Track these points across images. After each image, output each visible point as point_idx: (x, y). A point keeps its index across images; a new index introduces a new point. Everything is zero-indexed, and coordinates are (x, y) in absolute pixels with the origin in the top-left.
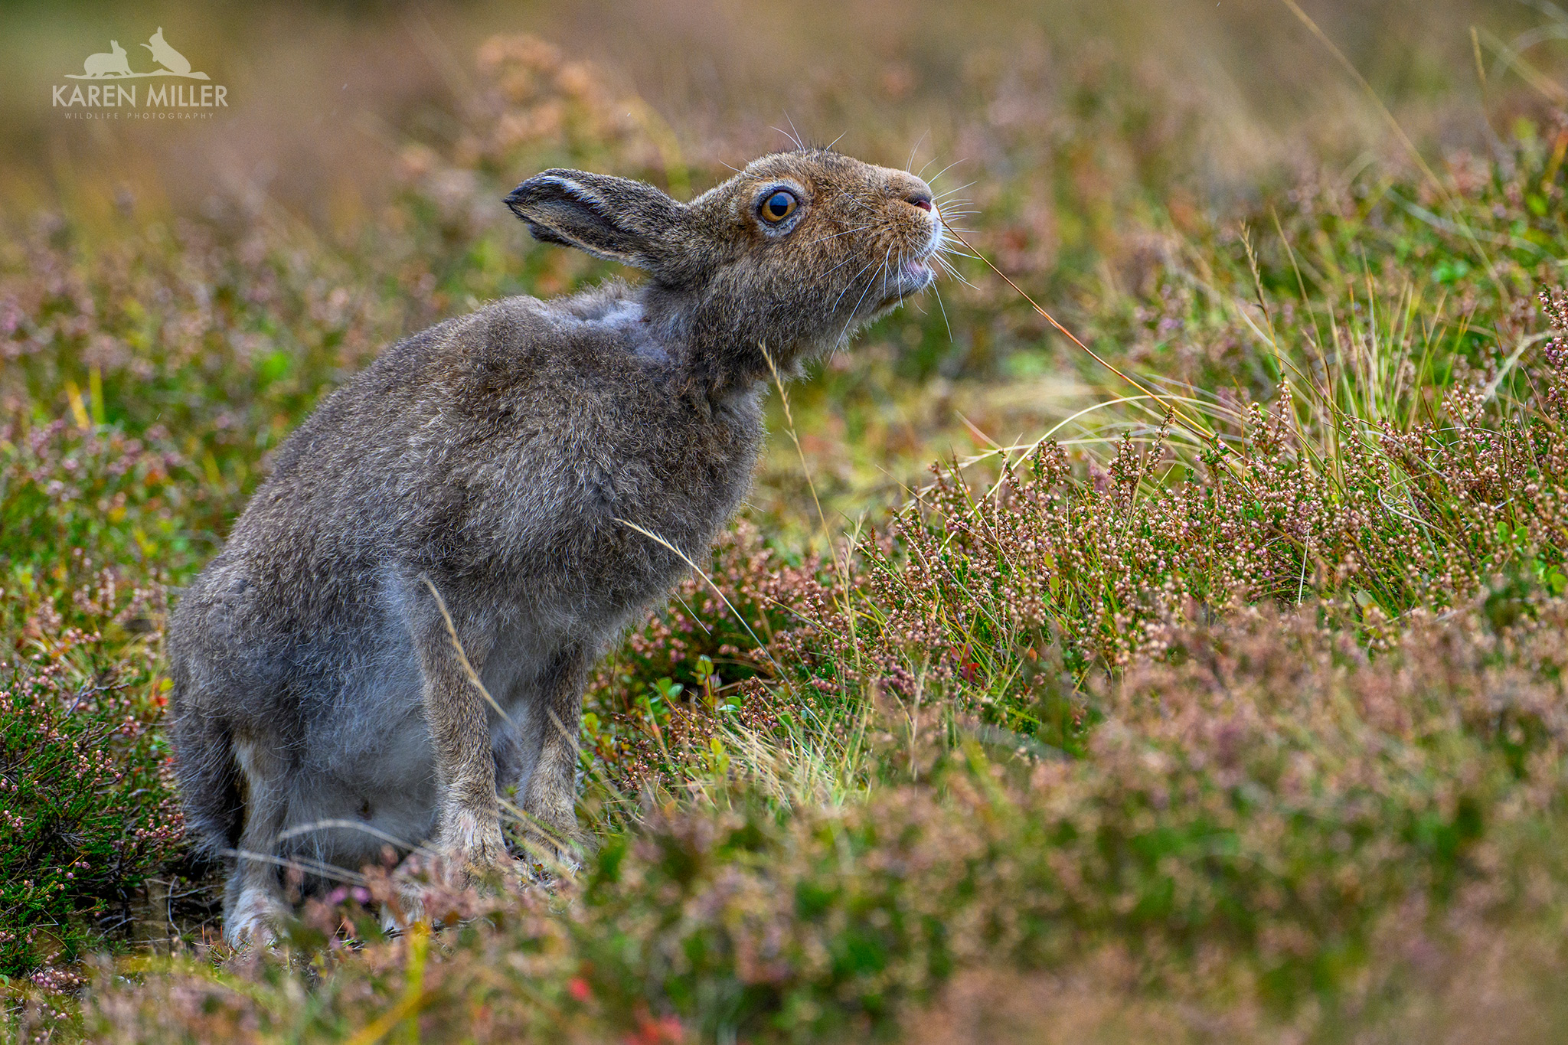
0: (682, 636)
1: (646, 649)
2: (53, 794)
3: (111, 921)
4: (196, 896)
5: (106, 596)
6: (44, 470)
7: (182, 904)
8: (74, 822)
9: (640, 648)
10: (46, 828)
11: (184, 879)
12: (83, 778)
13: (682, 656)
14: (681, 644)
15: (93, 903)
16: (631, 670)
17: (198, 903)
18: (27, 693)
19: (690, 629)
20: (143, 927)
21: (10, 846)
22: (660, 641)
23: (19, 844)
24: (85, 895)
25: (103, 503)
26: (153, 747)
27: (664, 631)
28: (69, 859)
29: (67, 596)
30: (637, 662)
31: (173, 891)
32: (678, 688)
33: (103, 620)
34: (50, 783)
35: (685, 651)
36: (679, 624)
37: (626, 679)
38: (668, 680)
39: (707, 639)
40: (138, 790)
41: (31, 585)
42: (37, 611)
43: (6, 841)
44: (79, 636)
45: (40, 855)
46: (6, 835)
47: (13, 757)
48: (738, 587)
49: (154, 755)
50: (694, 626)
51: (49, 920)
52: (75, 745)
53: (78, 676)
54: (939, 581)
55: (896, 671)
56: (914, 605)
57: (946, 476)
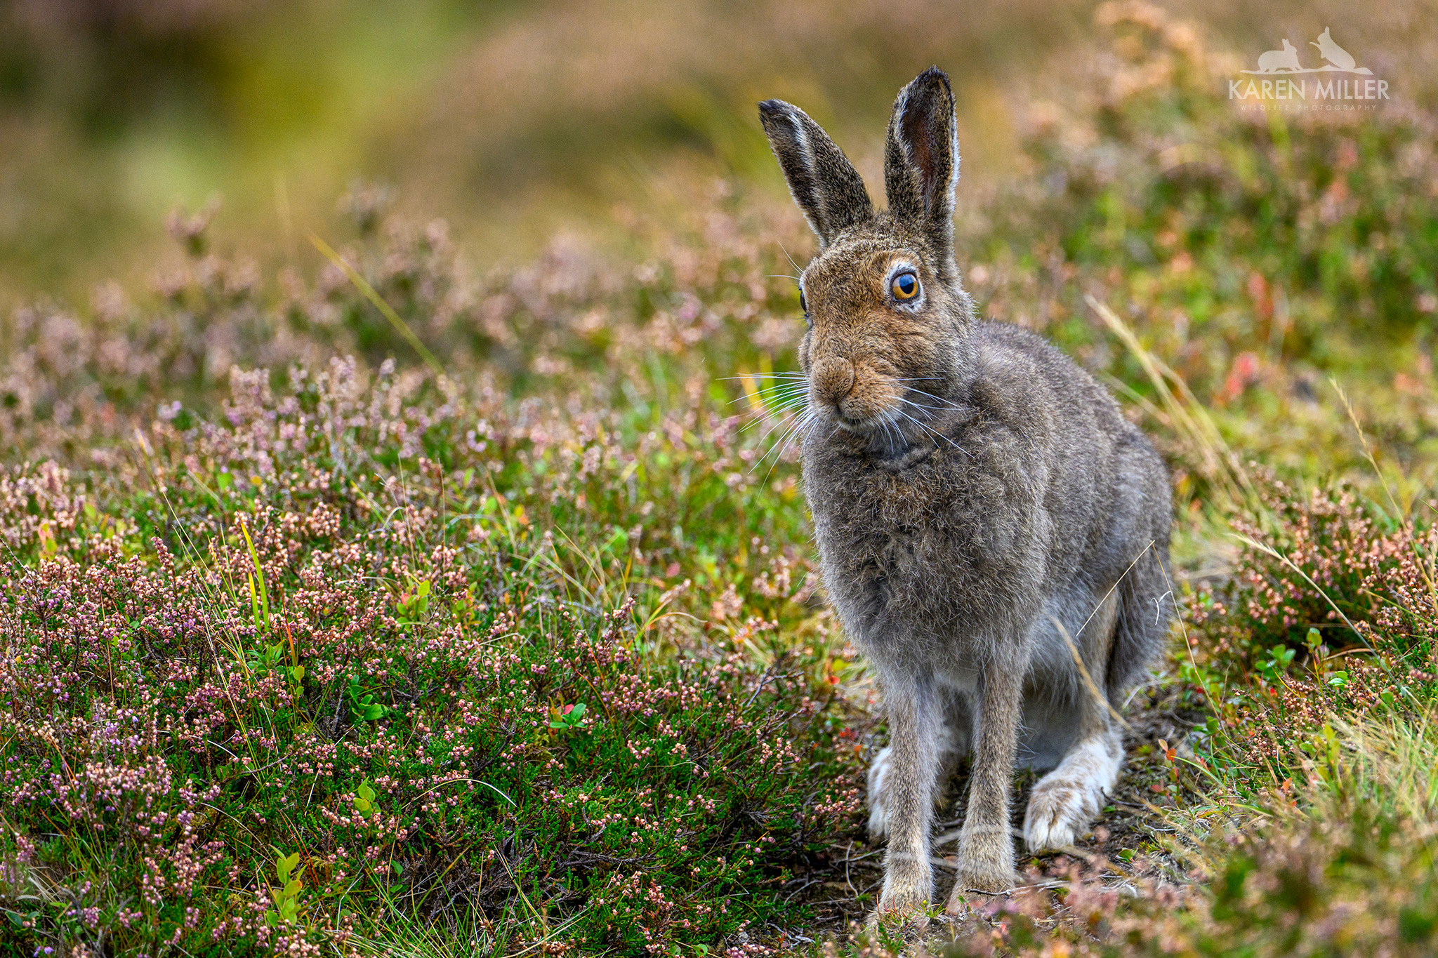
0: (1293, 603)
1: (1262, 615)
2: (740, 778)
3: (796, 884)
4: (872, 859)
5: (782, 582)
6: (724, 461)
7: (858, 866)
8: (760, 802)
9: (1257, 615)
10: (736, 807)
11: (859, 844)
12: (766, 764)
13: (1294, 621)
14: (1292, 611)
15: (779, 873)
16: (1248, 633)
17: (872, 864)
18: (714, 680)
19: (1300, 597)
20: (823, 888)
21: (704, 826)
22: (1274, 608)
23: (712, 823)
24: (772, 865)
25: (778, 486)
26: (828, 723)
27: (1278, 599)
28: (757, 834)
29: (748, 579)
30: (1255, 627)
31: (851, 855)
32: (1292, 653)
33: (781, 601)
34: (737, 766)
35: (1296, 616)
36: (1289, 592)
37: (1245, 643)
38: (1282, 647)
39: (1316, 605)
40: (816, 764)
41: (715, 573)
42: (722, 597)
43: (700, 821)
44: (759, 624)
45: (731, 830)
46: (700, 816)
47: (704, 745)
48: (1342, 559)
49: (829, 730)
50: (1304, 594)
51: (740, 889)
52: (758, 732)
53: (760, 657)
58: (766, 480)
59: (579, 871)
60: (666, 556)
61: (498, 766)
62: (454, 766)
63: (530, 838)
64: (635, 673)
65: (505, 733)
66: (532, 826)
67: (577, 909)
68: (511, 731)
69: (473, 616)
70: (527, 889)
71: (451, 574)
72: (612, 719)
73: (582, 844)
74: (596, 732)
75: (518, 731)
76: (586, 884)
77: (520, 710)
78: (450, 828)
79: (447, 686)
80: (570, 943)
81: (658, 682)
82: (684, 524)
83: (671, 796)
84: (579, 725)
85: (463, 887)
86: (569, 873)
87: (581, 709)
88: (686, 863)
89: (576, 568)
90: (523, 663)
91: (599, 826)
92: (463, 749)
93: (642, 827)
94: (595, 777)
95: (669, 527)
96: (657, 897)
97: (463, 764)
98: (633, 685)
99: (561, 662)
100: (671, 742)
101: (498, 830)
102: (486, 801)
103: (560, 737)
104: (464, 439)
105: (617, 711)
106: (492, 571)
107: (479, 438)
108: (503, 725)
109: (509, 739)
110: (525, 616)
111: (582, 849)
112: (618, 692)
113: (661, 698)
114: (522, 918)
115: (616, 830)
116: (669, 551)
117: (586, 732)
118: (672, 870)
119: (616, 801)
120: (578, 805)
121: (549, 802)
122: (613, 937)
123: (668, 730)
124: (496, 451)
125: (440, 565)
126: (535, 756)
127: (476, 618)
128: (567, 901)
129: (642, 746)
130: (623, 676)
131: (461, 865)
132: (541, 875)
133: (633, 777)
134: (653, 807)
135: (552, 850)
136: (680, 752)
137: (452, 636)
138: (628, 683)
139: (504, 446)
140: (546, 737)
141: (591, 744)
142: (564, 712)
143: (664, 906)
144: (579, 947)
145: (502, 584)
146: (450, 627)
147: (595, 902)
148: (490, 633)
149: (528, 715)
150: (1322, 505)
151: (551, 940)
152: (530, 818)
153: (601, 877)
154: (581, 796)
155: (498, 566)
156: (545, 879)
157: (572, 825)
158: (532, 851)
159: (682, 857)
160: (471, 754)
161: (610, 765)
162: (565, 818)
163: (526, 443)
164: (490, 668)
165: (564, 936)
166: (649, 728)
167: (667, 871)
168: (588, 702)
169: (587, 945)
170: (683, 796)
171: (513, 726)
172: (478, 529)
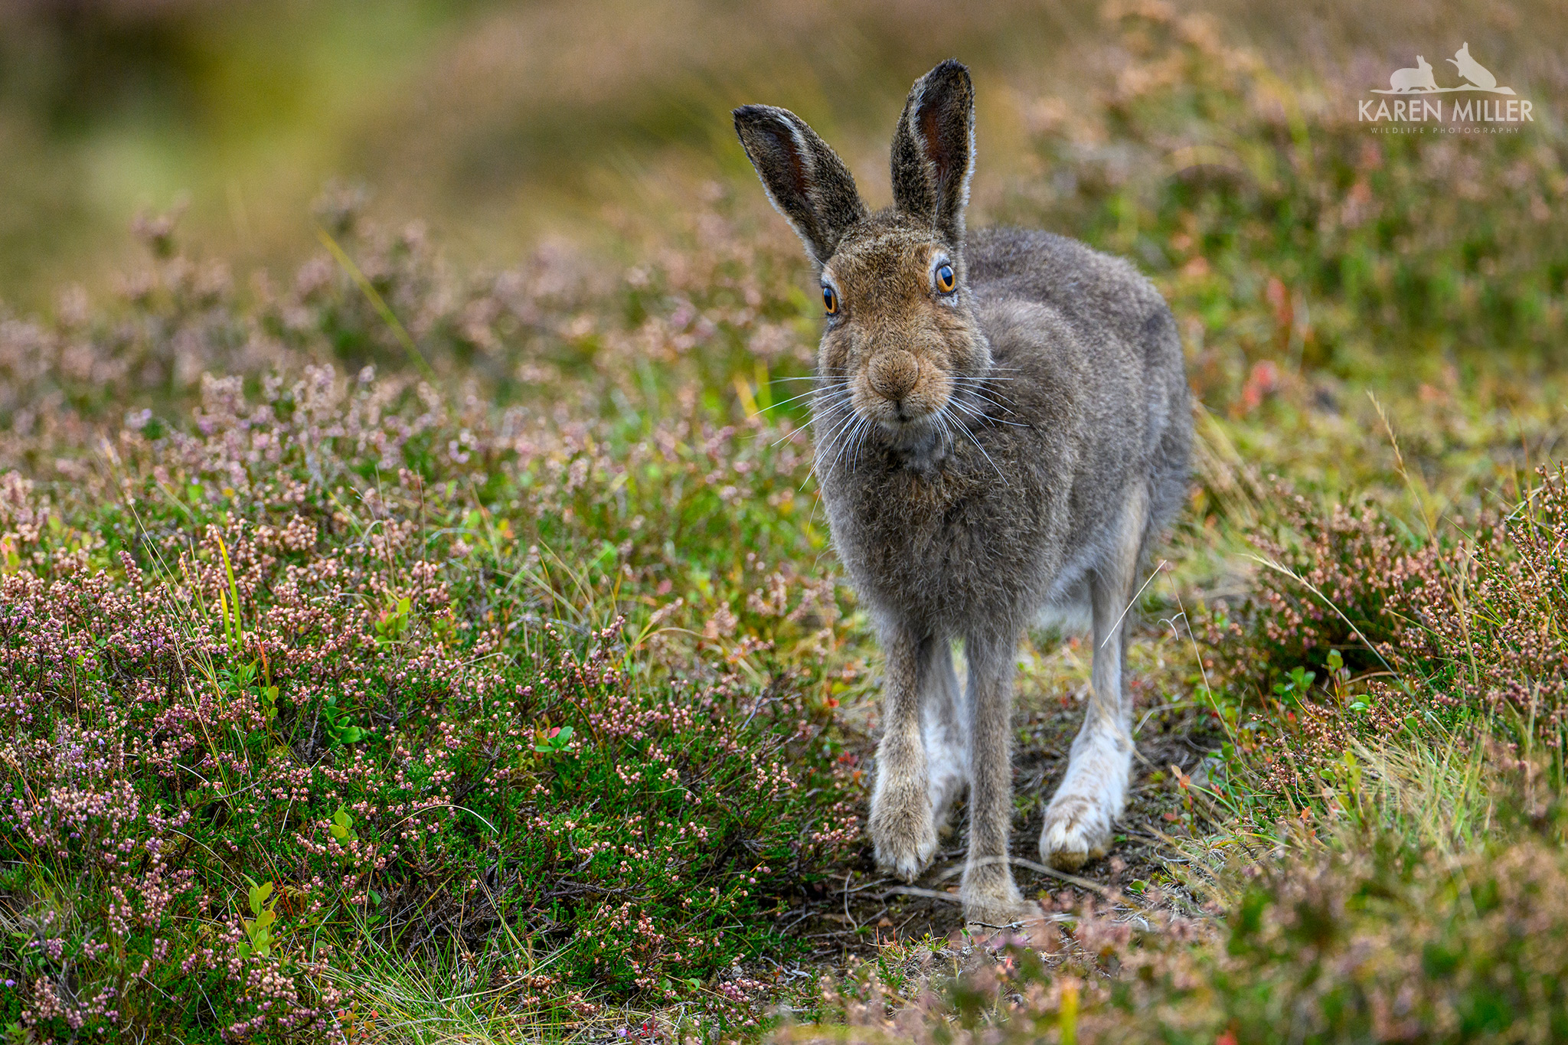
0: (1314, 623)
1: (1280, 636)
2: (734, 804)
3: (792, 916)
4: (871, 890)
5: (778, 599)
6: (718, 471)
7: (858, 898)
8: (755, 830)
9: (1275, 636)
10: (729, 836)
11: (859, 874)
12: (761, 790)
13: (1314, 643)
14: (1312, 632)
15: (774, 904)
16: (1266, 655)
17: (872, 895)
18: (707, 702)
19: (1320, 617)
20: (821, 920)
21: (696, 855)
22: (1293, 629)
23: (705, 852)
24: (767, 896)
25: (774, 499)
26: (826, 748)
27: (1297, 619)
28: (752, 864)
29: (743, 596)
30: (1273, 649)
31: (850, 886)
32: (1312, 675)
33: (777, 620)
34: (731, 793)
35: (1316, 638)
36: (1309, 613)
37: (1263, 665)
38: (1302, 669)
39: (1335, 627)
40: (814, 791)
41: (708, 590)
42: (715, 615)
43: (693, 850)
44: (754, 644)
45: (724, 859)
46: (692, 845)
47: (697, 770)
48: (1364, 578)
49: (828, 755)
50: (1324, 616)
51: (734, 921)
52: (754, 757)
53: (755, 678)
54: (1550, 594)
55: (1512, 686)
56: (1527, 616)
57: (1553, 478)
58: (762, 493)
59: (566, 902)
60: (657, 573)
61: (481, 792)
62: (435, 791)
63: (514, 867)
64: (624, 695)
65: (489, 757)
66: (517, 855)
67: (563, 942)
68: (495, 755)
69: (454, 635)
70: (511, 921)
71: (432, 591)
72: (600, 742)
73: (568, 873)
74: (583, 756)
75: (501, 755)
76: (573, 915)
77: (504, 733)
78: (430, 856)
79: (428, 708)
80: (556, 977)
81: (648, 704)
82: (676, 539)
83: (662, 824)
84: (566, 749)
85: (444, 918)
86: (555, 904)
87: (568, 732)
88: (677, 894)
89: (563, 585)
90: (508, 684)
91: (587, 855)
92: (444, 774)
93: (631, 856)
94: (583, 803)
95: (661, 542)
96: (648, 929)
97: (444, 789)
98: (622, 708)
99: (547, 683)
100: (662, 767)
101: (481, 859)
102: (468, 829)
103: (546, 762)
104: (446, 450)
105: (605, 735)
106: (475, 587)
107: (462, 449)
108: (486, 749)
109: (492, 763)
110: (509, 635)
111: (568, 879)
112: (607, 714)
113: (651, 721)
114: (506, 951)
115: (604, 858)
116: (661, 567)
117: (573, 756)
118: (663, 901)
119: (605, 829)
120: (564, 833)
121: (534, 829)
122: (601, 970)
123: (660, 755)
124: (479, 462)
125: (421, 582)
126: (519, 781)
127: (458, 637)
128: (552, 933)
129: (632, 771)
130: (612, 698)
131: (442, 896)
132: (525, 905)
133: (622, 803)
134: (643, 835)
135: (537, 879)
136: (672, 777)
137: (432, 655)
138: (617, 705)
139: (488, 457)
140: (531, 762)
141: (578, 769)
142: (550, 735)
143: (654, 939)
144: (565, 981)
145: (485, 601)
146: (431, 646)
147: (582, 934)
148: (472, 652)
149: (512, 739)
150: (1343, 521)
151: (536, 973)
152: (514, 846)
153: (588, 907)
154: (568, 823)
155: (482, 583)
156: (529, 910)
157: (559, 854)
158: (516, 881)
159: (673, 887)
160: (453, 779)
161: (598, 791)
162: (550, 847)
163: (511, 454)
164: (473, 689)
165: (550, 969)
166: (639, 753)
167: (658, 902)
168: (575, 725)
169: (574, 979)
170: (674, 824)
171: (497, 750)
172: (461, 544)
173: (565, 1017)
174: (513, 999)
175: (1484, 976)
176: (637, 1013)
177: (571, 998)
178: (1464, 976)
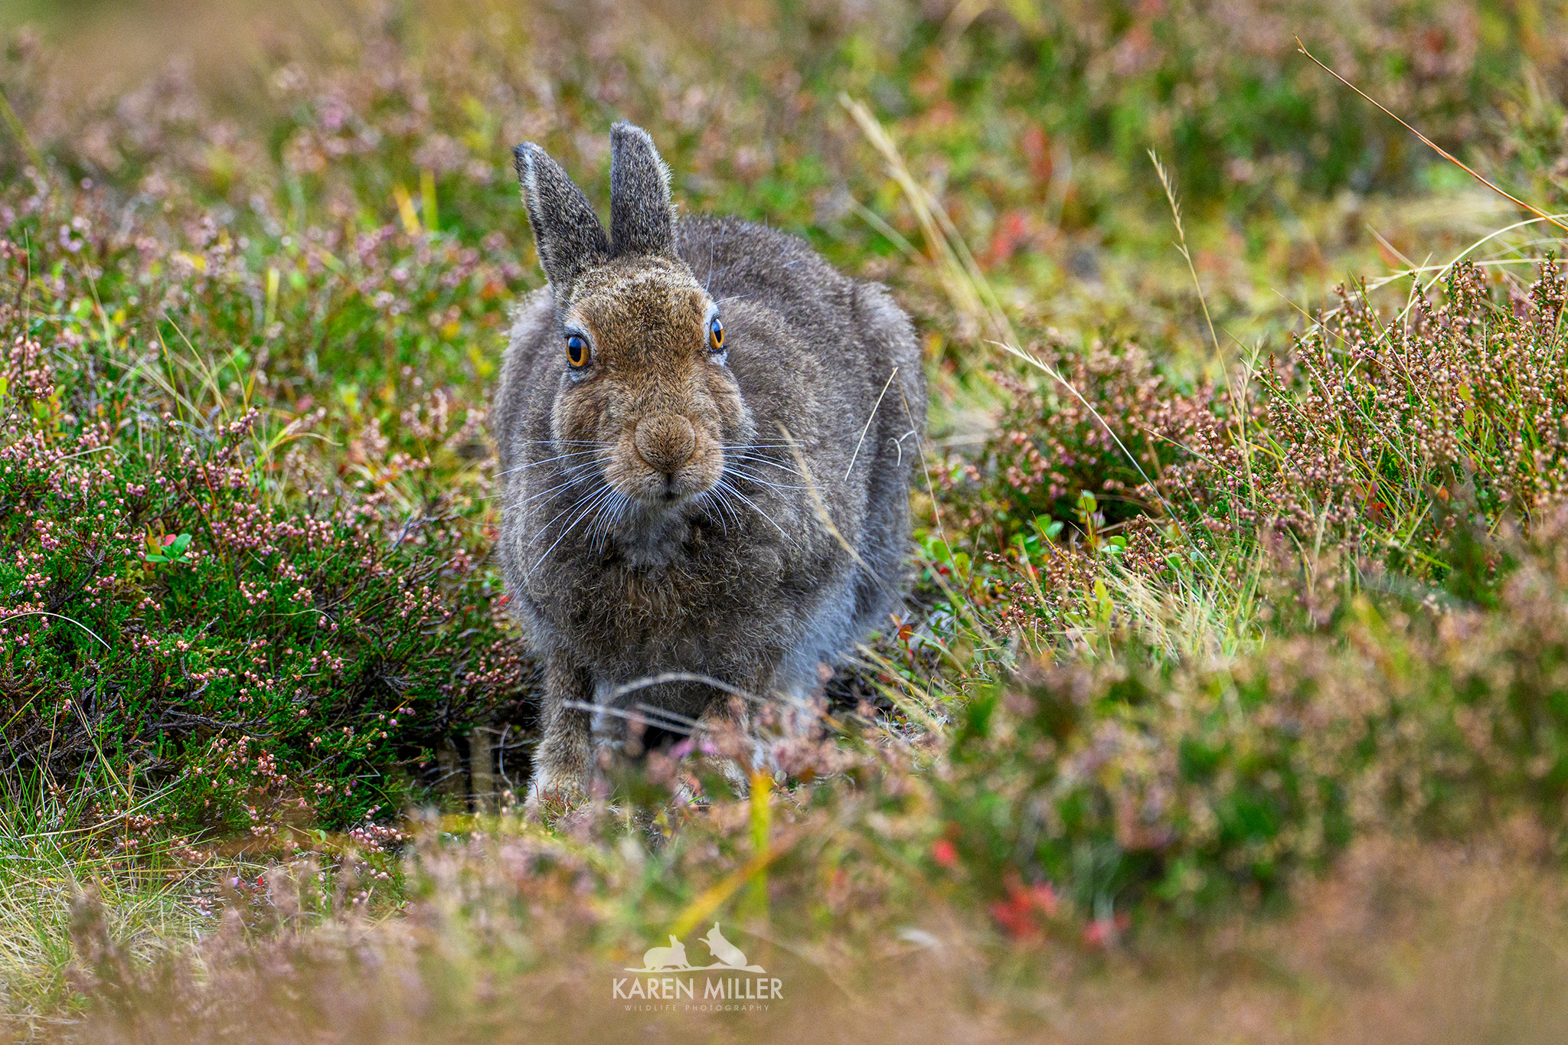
0: (1063, 469)
1: (1024, 483)
2: (376, 634)
3: (437, 773)
5: (437, 418)
6: (373, 280)
7: (515, 755)
8: (398, 664)
9: (1017, 483)
10: (368, 670)
11: (517, 728)
12: (408, 618)
13: (1063, 491)
14: (1061, 479)
15: (418, 753)
16: (1006, 506)
18: (349, 523)
19: (1072, 463)
20: (472, 779)
21: (329, 689)
22: (1039, 475)
23: (339, 688)
24: (409, 743)
25: (436, 318)
26: (486, 585)
27: (1044, 464)
28: (393, 705)
29: (395, 417)
30: (1014, 497)
31: (506, 741)
32: (1058, 526)
33: (434, 444)
34: (373, 622)
35: (1066, 486)
36: (1060, 456)
37: (1001, 516)
38: (1047, 517)
39: (1090, 473)
40: (469, 631)
41: (355, 406)
42: (361, 434)
43: (324, 684)
44: (407, 463)
45: (361, 700)
46: (324, 677)
47: (334, 595)
48: (1125, 418)
49: (487, 593)
50: (1077, 459)
51: (370, 770)
52: (401, 580)
53: (405, 505)
54: (1344, 413)
55: (1295, 511)
56: (1315, 439)
57: (1352, 298)
58: (422, 309)
59: (174, 735)
60: (296, 388)
61: (80, 602)
62: (27, 597)
63: (115, 693)
64: (253, 502)
65: (91, 561)
66: (119, 677)
67: (169, 780)
68: (99, 560)
69: (58, 427)
70: (109, 753)
71: (33, 373)
72: (222, 556)
73: (178, 702)
74: (203, 567)
75: (107, 560)
76: (181, 750)
77: (111, 535)
78: (17, 672)
79: (23, 503)
80: (158, 819)
81: (280, 516)
82: (320, 353)
83: (290, 651)
84: (182, 560)
85: (30, 746)
86: (161, 737)
87: (184, 540)
88: (304, 732)
89: (186, 388)
90: (117, 482)
91: (200, 682)
92: (38, 578)
93: (253, 684)
94: (198, 624)
95: (302, 356)
96: (269, 768)
97: (38, 594)
98: (250, 516)
99: (163, 483)
100: (293, 586)
101: (77, 678)
102: (64, 645)
103: (158, 574)
104: (56, 237)
105: (230, 546)
106: (84, 377)
107: (74, 235)
108: (89, 552)
109: (95, 569)
110: (122, 433)
111: (178, 708)
112: (231, 523)
113: (283, 536)
114: (100, 783)
115: (220, 688)
116: (299, 380)
117: (190, 568)
118: (288, 741)
119: (223, 653)
120: (176, 654)
121: (140, 648)
122: (211, 816)
123: (291, 572)
124: (94, 251)
125: (20, 362)
126: (125, 595)
127: (61, 430)
128: (156, 771)
129: (257, 589)
130: (238, 505)
131: (29, 719)
132: (126, 738)
133: (244, 626)
134: (267, 664)
135: (141, 707)
136: (304, 597)
137: (31, 445)
138: (243, 513)
139: (104, 250)
140: (140, 574)
141: (195, 583)
142: (164, 543)
143: (276, 780)
144: (168, 825)
145: (94, 395)
146: (29, 433)
147: (191, 772)
148: (78, 443)
149: (121, 542)
150: (1103, 360)
151: (136, 813)
152: (116, 668)
153: (200, 743)
154: (180, 643)
155: (91, 373)
156: (130, 742)
157: (167, 678)
158: (118, 707)
159: (300, 724)
160: (48, 585)
161: (217, 610)
162: (159, 669)
163: (130, 251)
164: (75, 488)
165: (151, 810)
166: (269, 569)
167: (282, 741)
168: (194, 533)
169: (179, 823)
170: (305, 652)
171: (102, 553)
172: (68, 333)
173: (167, 864)
174: (107, 841)
175: (1249, 780)
176: (250, 865)
177: (175, 844)
178: (1225, 781)
